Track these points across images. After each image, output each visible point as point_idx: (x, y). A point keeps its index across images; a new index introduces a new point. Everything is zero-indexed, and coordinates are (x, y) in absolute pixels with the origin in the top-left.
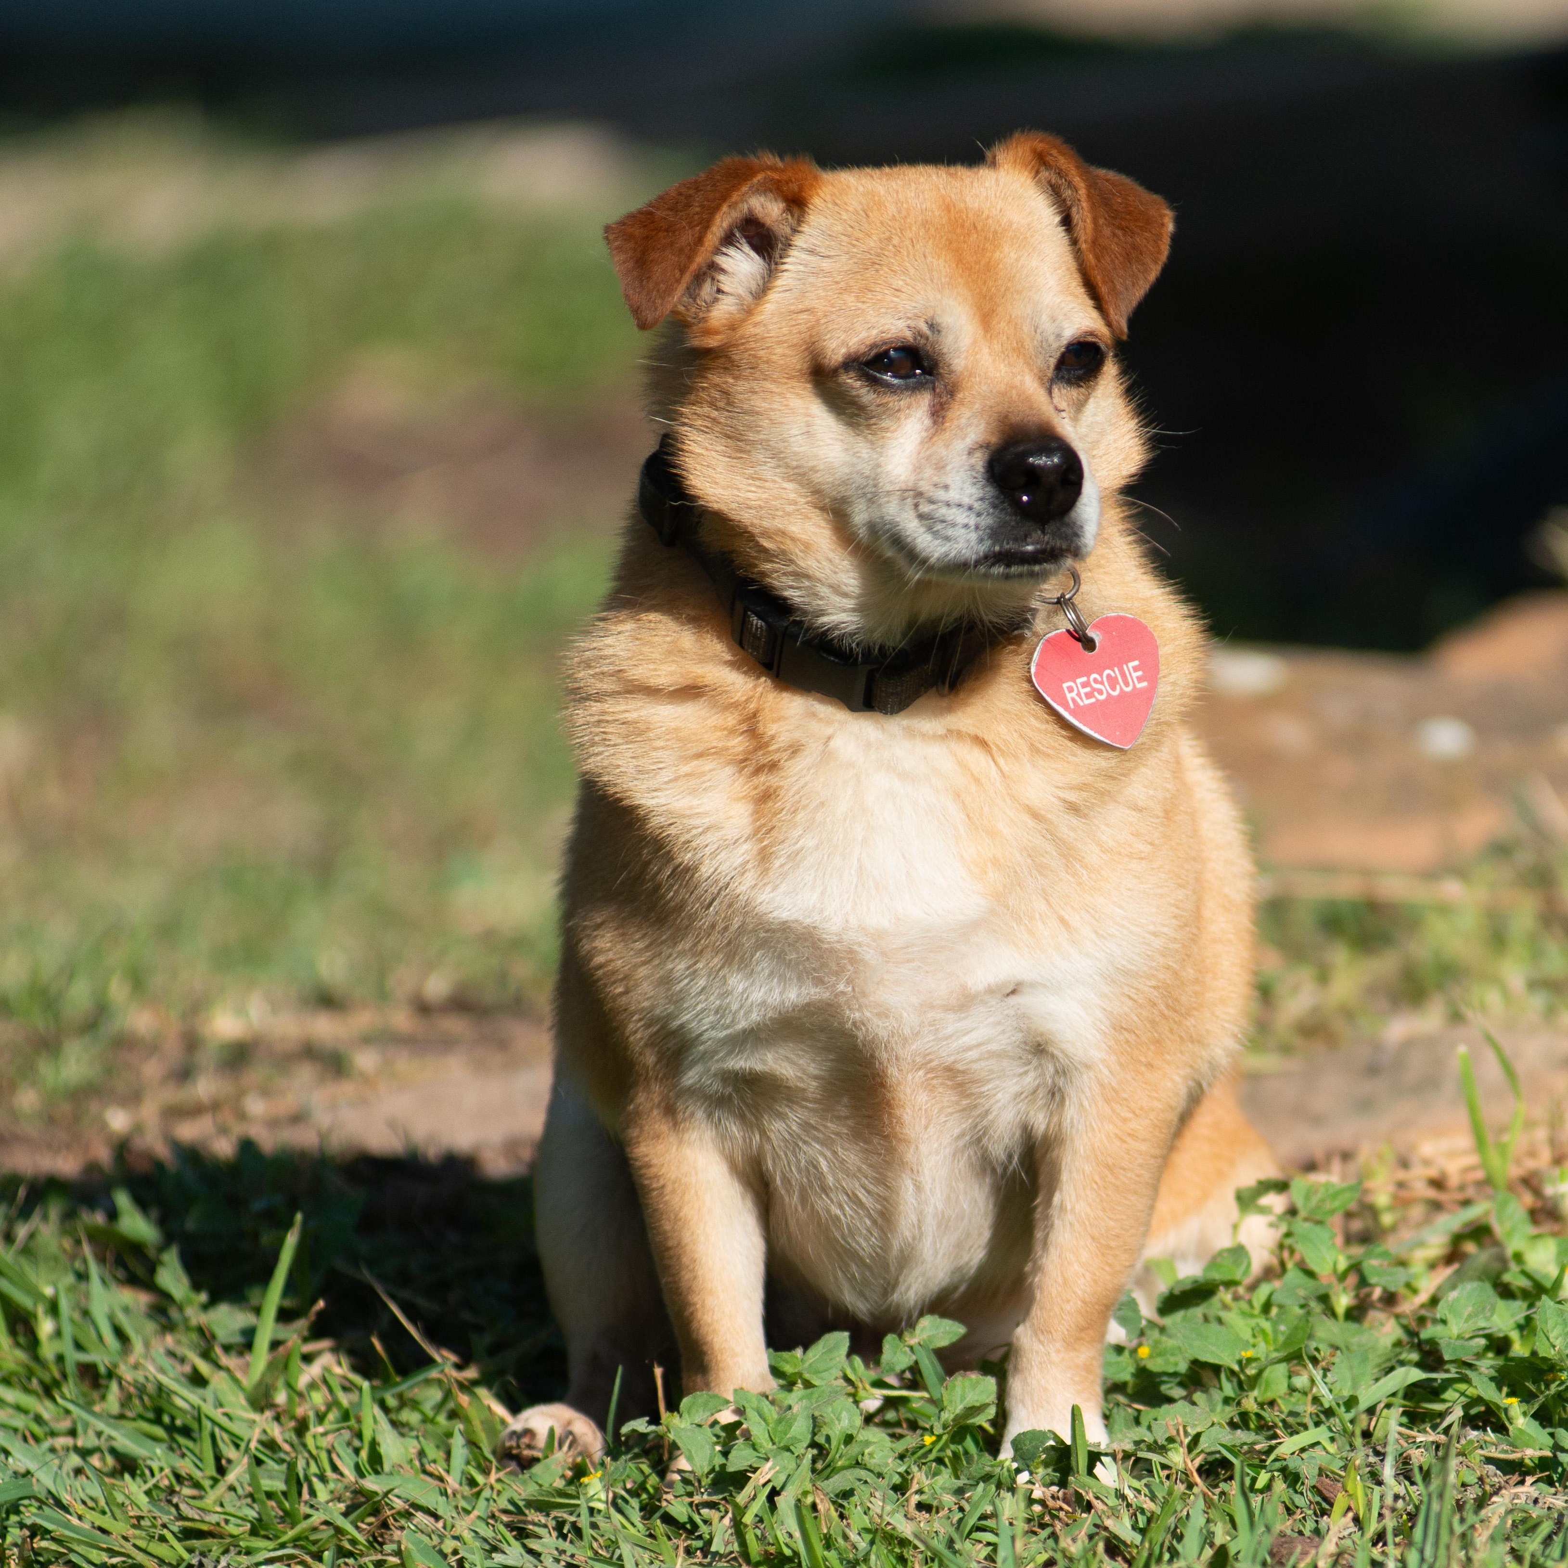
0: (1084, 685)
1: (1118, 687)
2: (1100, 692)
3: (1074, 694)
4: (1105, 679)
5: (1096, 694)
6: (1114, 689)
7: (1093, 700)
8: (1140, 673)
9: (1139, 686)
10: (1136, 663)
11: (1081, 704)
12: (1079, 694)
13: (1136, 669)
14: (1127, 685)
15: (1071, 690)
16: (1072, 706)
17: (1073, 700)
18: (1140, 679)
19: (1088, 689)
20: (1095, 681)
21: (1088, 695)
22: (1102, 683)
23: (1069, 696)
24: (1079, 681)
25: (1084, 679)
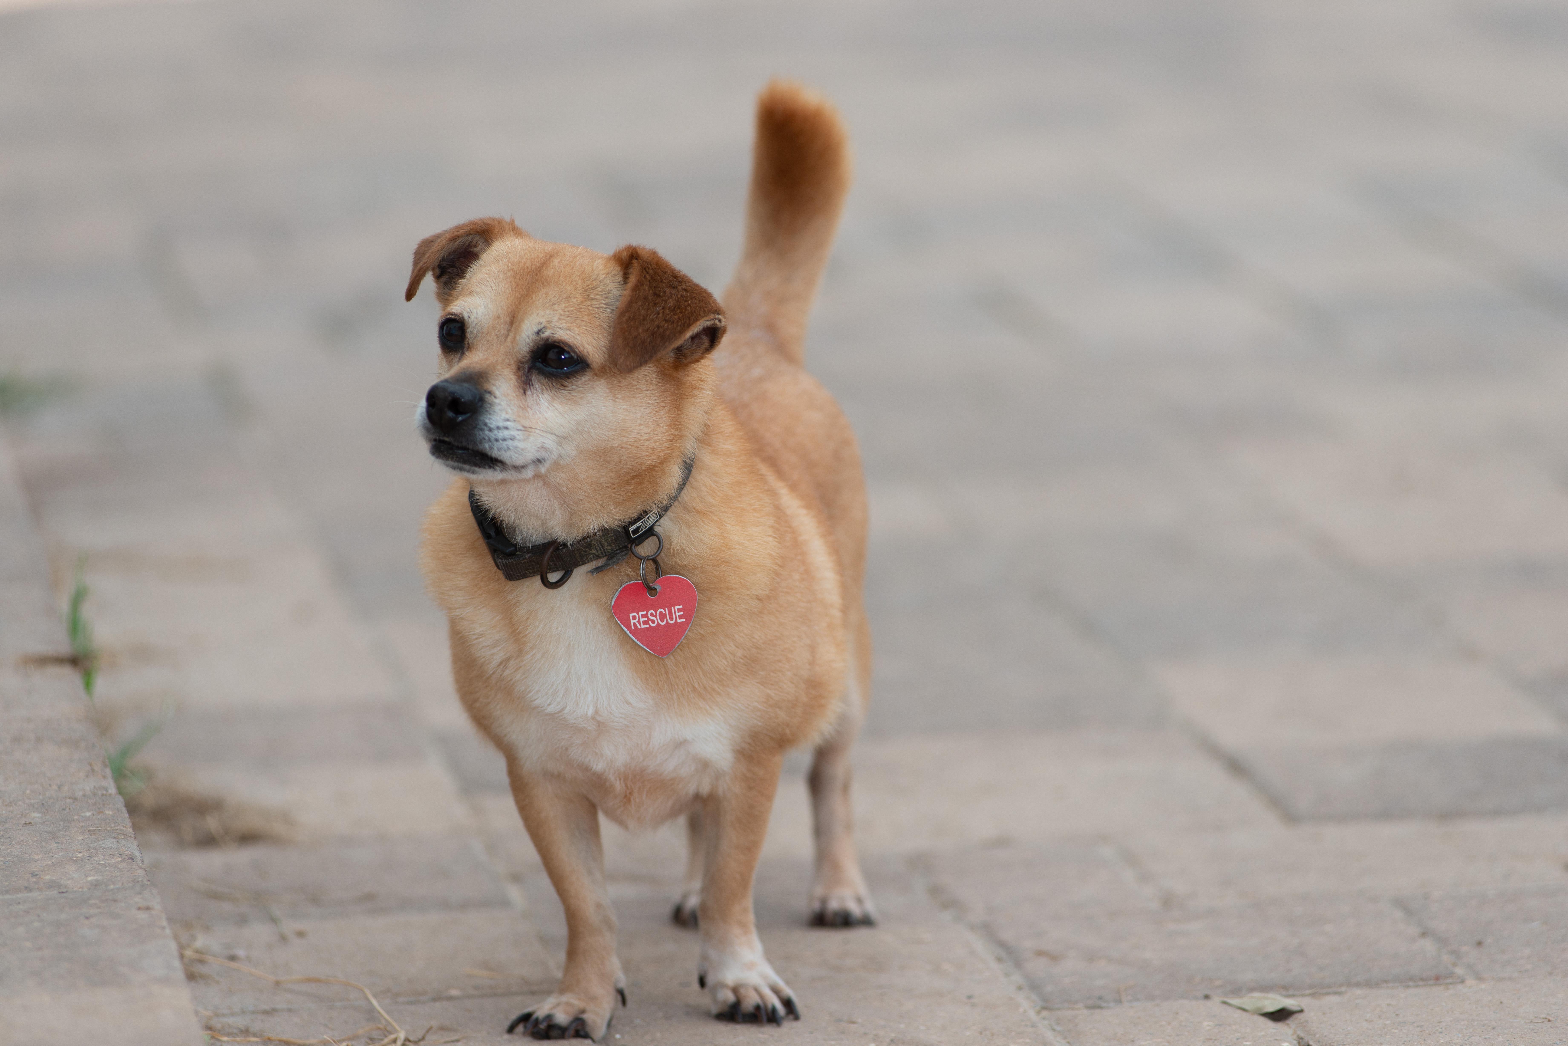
0: (643, 616)
1: (665, 620)
2: (653, 622)
3: (635, 621)
4: (658, 614)
5: (650, 622)
6: (662, 621)
7: (648, 626)
8: (682, 613)
9: (679, 621)
10: (681, 607)
11: (639, 627)
12: (639, 622)
13: (679, 610)
14: (671, 619)
15: (634, 618)
16: (633, 627)
17: (634, 624)
18: (681, 617)
19: (646, 619)
20: (652, 614)
21: (645, 623)
22: (656, 616)
23: (632, 622)
24: (641, 613)
25: (645, 613)
